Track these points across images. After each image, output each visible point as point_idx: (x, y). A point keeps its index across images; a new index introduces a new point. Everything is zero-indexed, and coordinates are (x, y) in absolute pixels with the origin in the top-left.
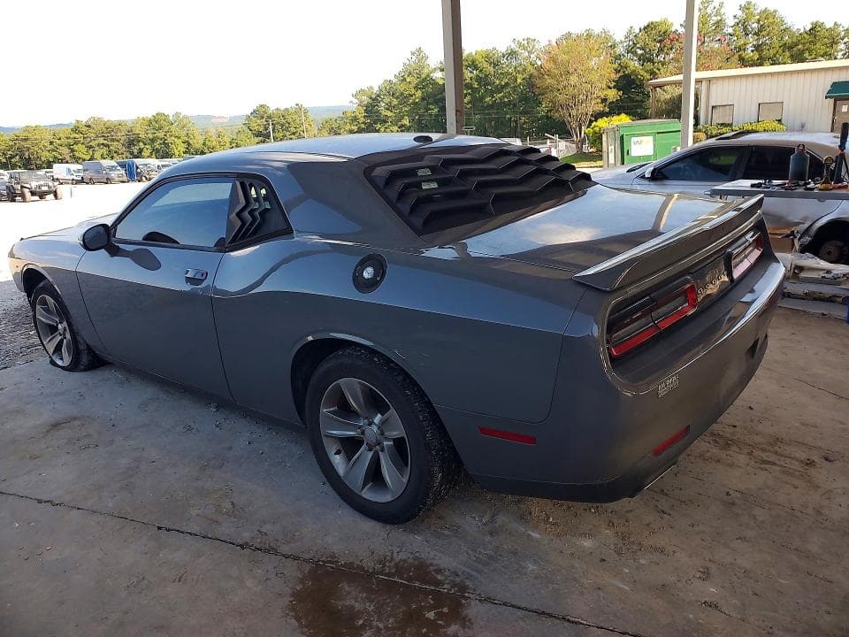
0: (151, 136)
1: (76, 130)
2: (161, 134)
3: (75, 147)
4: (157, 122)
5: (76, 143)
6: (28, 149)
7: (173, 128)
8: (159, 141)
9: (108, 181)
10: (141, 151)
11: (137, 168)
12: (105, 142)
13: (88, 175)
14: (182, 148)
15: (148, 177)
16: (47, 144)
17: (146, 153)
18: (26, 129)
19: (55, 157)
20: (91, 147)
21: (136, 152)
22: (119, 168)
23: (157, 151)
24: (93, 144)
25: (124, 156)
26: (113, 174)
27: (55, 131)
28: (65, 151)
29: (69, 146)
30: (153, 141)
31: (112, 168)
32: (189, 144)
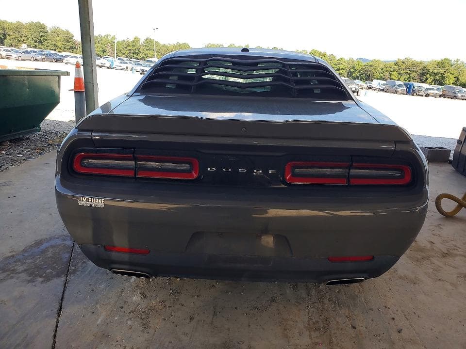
0: (435, 71)
1: (396, 64)
2: (442, 71)
3: (393, 73)
4: (443, 64)
5: (394, 71)
6: (370, 71)
7: (451, 68)
8: (440, 75)
9: (396, 92)
10: (427, 79)
11: (414, 87)
12: (409, 72)
13: (387, 87)
14: (453, 80)
15: (418, 93)
16: (380, 70)
17: (429, 81)
18: (373, 61)
19: (381, 77)
20: (400, 74)
21: (424, 79)
22: (404, 86)
23: (437, 80)
24: (402, 72)
25: (416, 81)
26: (399, 89)
27: (385, 64)
28: (387, 74)
29: (390, 72)
30: (436, 74)
31: (400, 86)
32: (458, 79)
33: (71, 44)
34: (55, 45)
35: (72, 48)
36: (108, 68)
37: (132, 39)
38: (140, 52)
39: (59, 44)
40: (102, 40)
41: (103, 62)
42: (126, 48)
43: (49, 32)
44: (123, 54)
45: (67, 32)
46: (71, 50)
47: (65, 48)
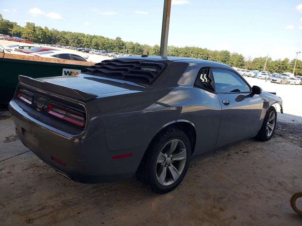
33: (241, 63)
34: (232, 63)
35: (242, 65)
36: (253, 77)
37: (283, 60)
38: (287, 69)
39: (235, 63)
40: (261, 60)
41: (250, 74)
42: (277, 66)
43: (231, 56)
44: (274, 69)
45: (241, 56)
46: (240, 66)
47: (237, 65)
